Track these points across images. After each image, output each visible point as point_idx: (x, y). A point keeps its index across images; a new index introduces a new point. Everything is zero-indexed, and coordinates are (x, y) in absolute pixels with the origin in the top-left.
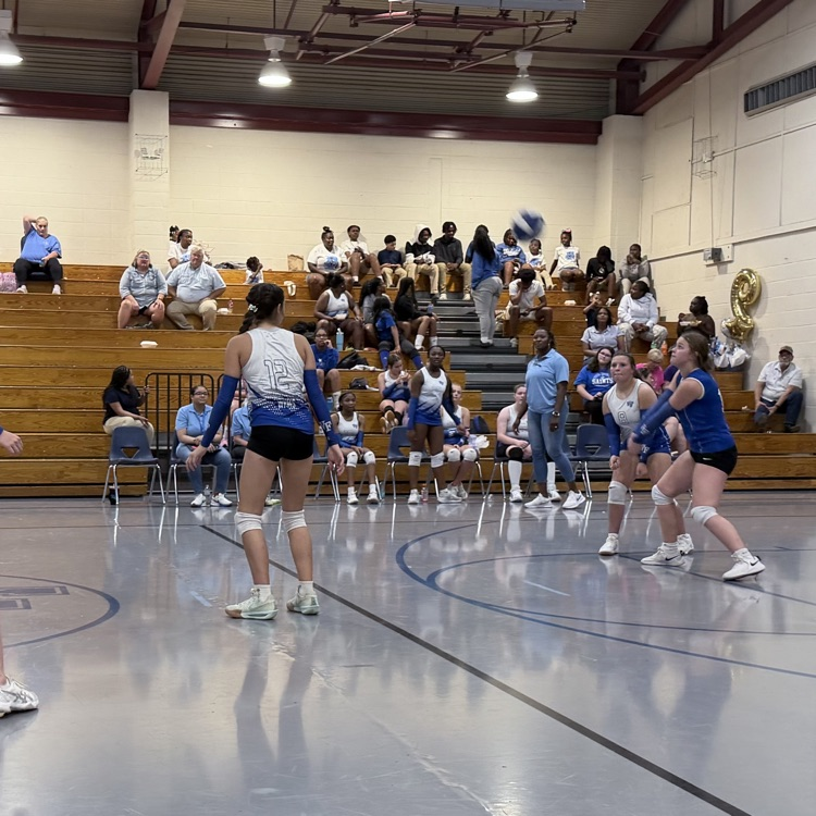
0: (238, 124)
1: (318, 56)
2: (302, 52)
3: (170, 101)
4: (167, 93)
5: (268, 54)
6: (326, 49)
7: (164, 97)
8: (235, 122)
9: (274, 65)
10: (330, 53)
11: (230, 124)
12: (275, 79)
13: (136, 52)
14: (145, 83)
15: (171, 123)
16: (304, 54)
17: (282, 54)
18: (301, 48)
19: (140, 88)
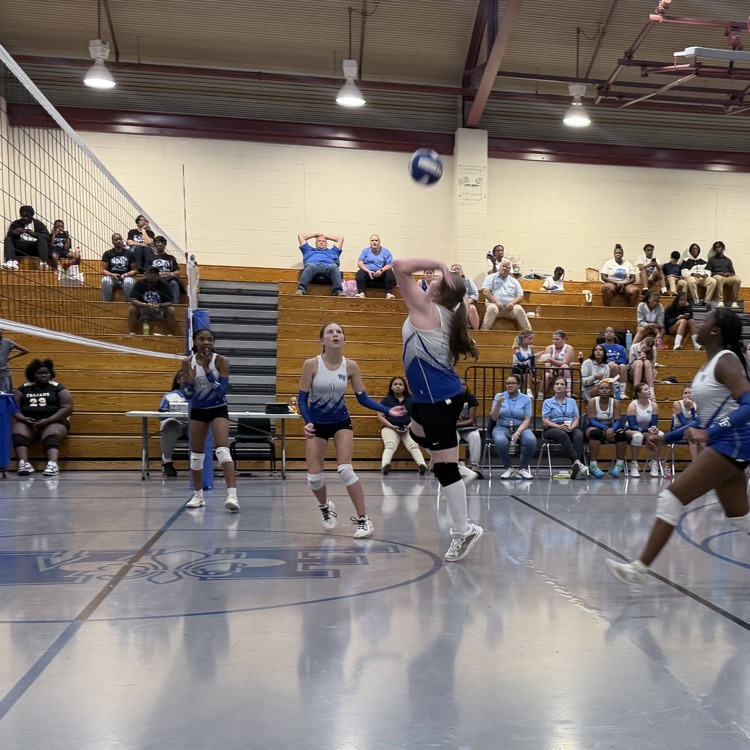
0: (546, 157)
1: (613, 101)
2: (600, 98)
3: (489, 138)
4: (485, 132)
5: (571, 99)
6: (621, 95)
7: (484, 134)
8: (543, 156)
9: (577, 109)
10: (624, 99)
11: (538, 157)
12: (577, 120)
13: (461, 96)
14: (468, 123)
15: (490, 156)
16: (602, 101)
17: (583, 100)
18: (599, 94)
19: (464, 127)
